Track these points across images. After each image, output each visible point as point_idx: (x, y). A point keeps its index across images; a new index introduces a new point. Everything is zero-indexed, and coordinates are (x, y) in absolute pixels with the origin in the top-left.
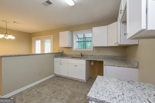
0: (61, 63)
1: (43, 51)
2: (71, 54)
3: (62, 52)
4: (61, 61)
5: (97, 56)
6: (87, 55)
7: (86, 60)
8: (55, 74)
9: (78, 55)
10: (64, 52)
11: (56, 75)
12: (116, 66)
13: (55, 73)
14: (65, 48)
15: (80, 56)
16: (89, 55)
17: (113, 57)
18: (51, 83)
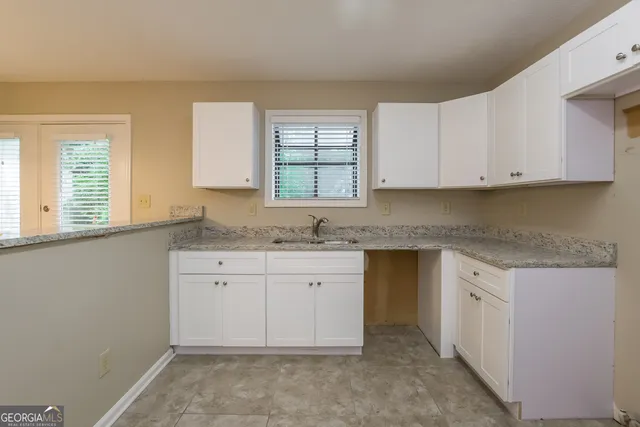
0: (221, 279)
1: (46, 209)
2: (253, 223)
3: (199, 214)
4: (222, 269)
5: (384, 230)
6: (340, 225)
7: (365, 251)
8: (172, 347)
9: (296, 230)
10: (209, 215)
11: (179, 352)
12: (551, 266)
13: (173, 342)
14: (218, 193)
15: (308, 235)
16: (351, 228)
17: (444, 231)
18: (192, 409)
